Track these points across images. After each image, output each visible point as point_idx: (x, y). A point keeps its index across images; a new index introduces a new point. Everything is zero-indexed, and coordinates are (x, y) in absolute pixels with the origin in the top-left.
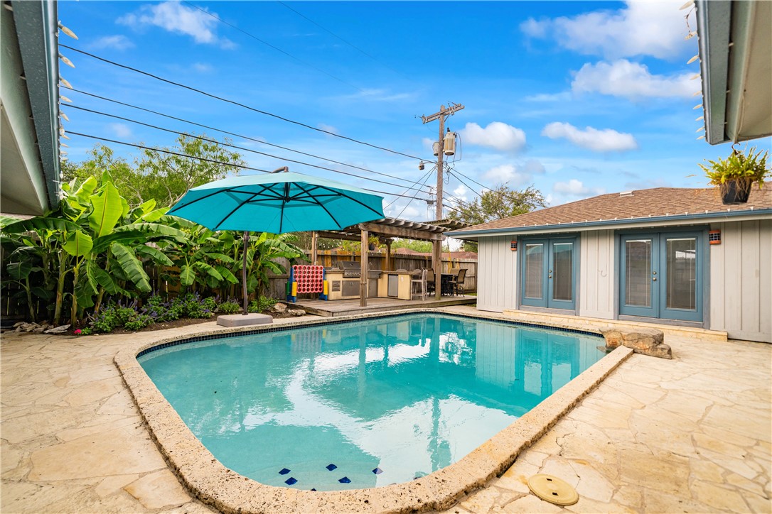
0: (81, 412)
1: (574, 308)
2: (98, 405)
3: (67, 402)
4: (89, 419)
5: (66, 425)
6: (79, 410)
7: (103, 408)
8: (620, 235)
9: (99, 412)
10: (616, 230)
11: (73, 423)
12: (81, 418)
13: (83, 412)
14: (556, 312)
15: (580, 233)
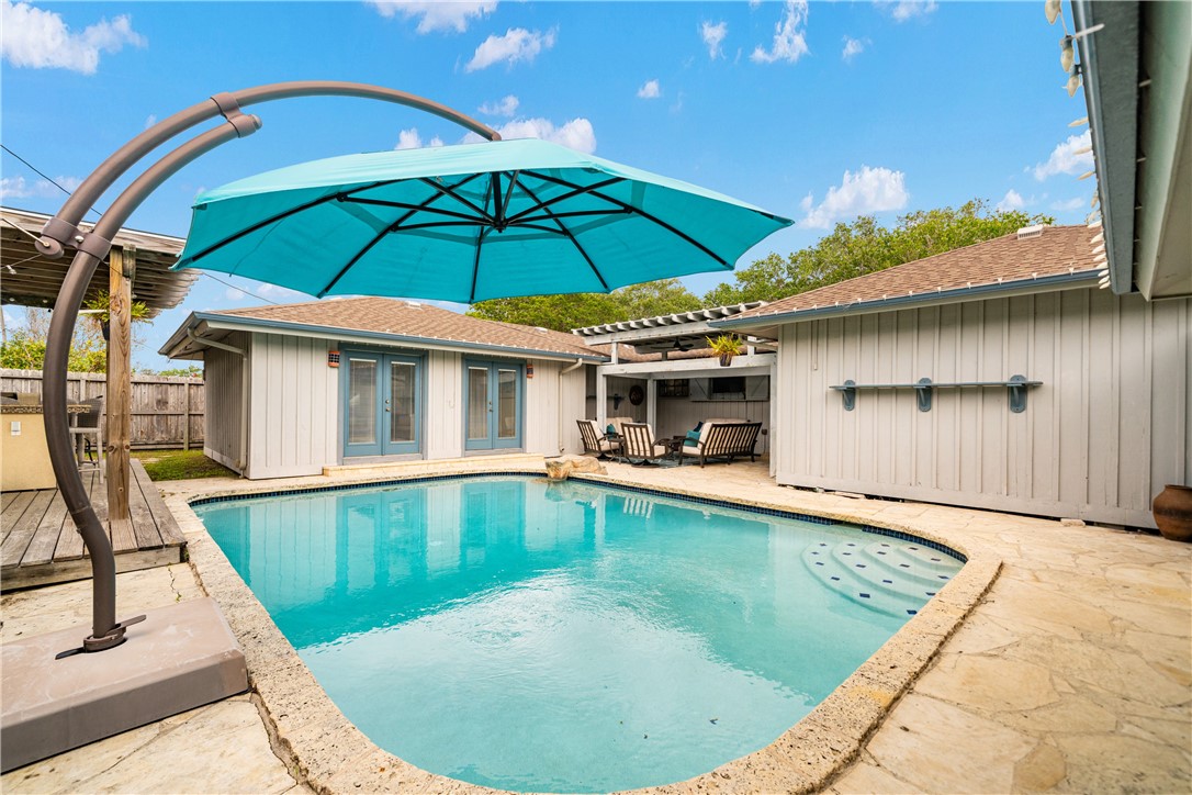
0: (1040, 654)
1: (421, 450)
2: (1009, 651)
3: (1053, 684)
4: (1035, 638)
5: (1067, 646)
6: (1041, 658)
7: (1004, 642)
8: (467, 359)
9: (1016, 639)
10: (463, 354)
11: (1056, 643)
12: (1043, 644)
13: (1036, 652)
14: (399, 460)
15: (427, 351)
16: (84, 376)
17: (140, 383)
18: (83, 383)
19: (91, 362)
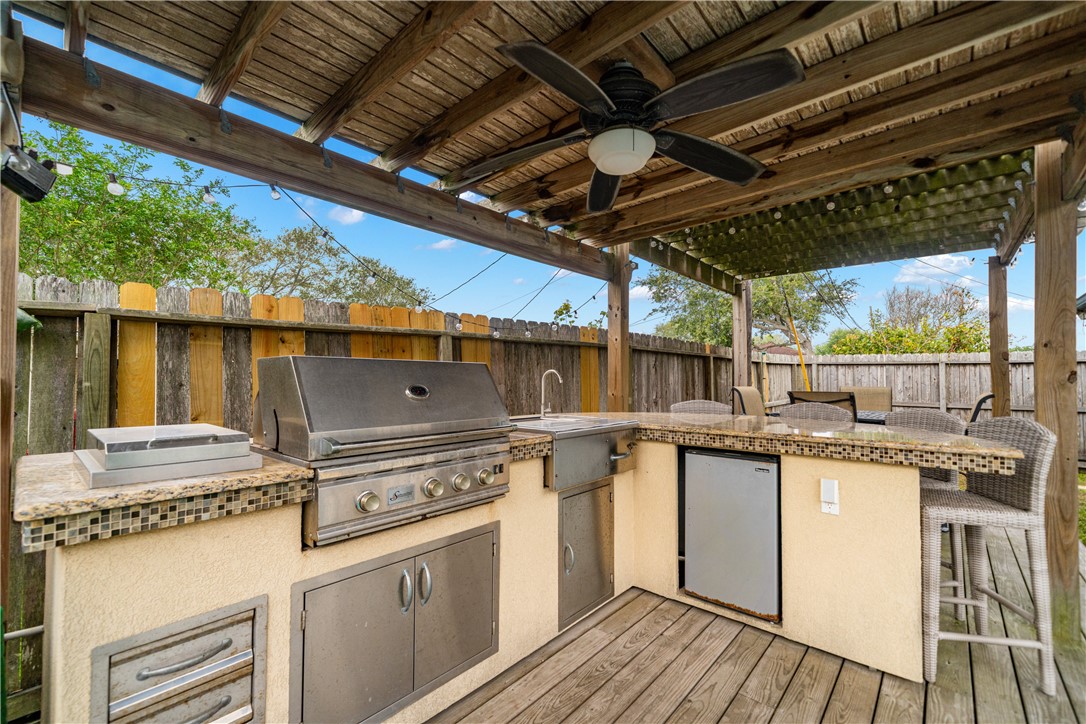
16: (943, 357)
17: (1020, 364)
18: (942, 367)
19: (950, 340)
